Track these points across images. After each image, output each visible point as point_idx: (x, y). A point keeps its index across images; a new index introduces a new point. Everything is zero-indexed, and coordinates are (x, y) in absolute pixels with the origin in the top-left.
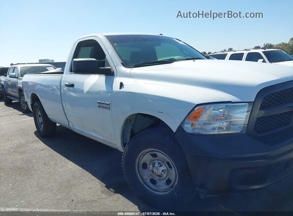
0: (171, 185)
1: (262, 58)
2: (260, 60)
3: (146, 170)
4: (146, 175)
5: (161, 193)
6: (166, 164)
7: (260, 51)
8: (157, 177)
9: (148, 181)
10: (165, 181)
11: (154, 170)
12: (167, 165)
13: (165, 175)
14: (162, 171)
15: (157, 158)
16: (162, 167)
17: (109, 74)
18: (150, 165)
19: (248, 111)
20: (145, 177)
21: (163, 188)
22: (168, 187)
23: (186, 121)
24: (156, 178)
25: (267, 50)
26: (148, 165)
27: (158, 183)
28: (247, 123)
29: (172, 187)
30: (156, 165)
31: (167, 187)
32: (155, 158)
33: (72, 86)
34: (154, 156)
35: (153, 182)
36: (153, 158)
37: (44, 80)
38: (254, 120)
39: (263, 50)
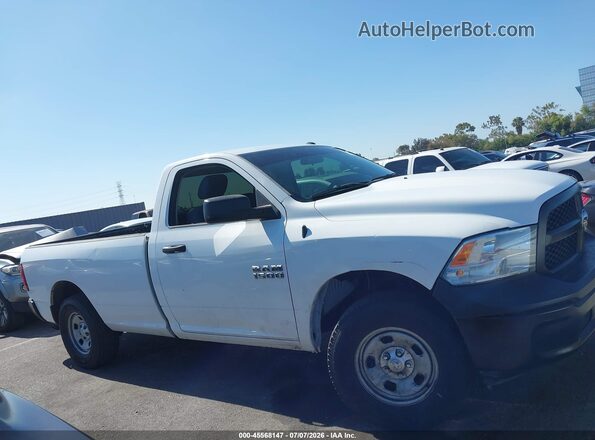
0: (424, 383)
1: (441, 164)
2: (439, 169)
3: (374, 369)
4: (376, 378)
5: (409, 402)
6: (411, 350)
7: (435, 153)
8: (396, 377)
9: (382, 387)
10: (411, 380)
11: (390, 365)
12: (412, 352)
13: (411, 370)
14: (406, 363)
15: (393, 343)
16: (404, 357)
17: (270, 216)
18: (379, 359)
19: (532, 239)
20: (375, 382)
21: (412, 392)
22: (420, 387)
23: (449, 267)
24: (394, 378)
25: (446, 150)
26: (377, 360)
27: (400, 386)
28: (534, 261)
29: (428, 386)
30: (393, 355)
31: (418, 388)
32: (389, 344)
33: (183, 249)
34: (387, 340)
35: (390, 386)
36: (384, 345)
37: (95, 250)
38: (542, 250)
39: (439, 151)
